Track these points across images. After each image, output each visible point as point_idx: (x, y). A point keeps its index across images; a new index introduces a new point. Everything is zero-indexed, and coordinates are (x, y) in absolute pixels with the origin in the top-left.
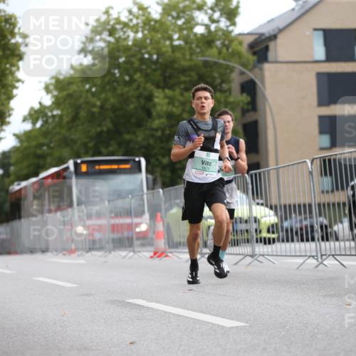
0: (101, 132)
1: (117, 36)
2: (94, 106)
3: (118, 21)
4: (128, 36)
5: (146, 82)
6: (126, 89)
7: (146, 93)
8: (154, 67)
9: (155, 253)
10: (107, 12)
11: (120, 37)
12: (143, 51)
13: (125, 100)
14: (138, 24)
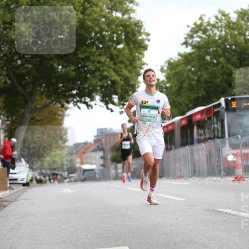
0: (198, 97)
1: (208, 34)
2: (193, 80)
3: (209, 24)
4: (216, 34)
5: (228, 64)
6: (215, 68)
7: (228, 71)
8: (233, 54)
9: (236, 178)
10: (201, 18)
11: (210, 35)
12: (226, 44)
13: (213, 75)
14: (222, 25)
